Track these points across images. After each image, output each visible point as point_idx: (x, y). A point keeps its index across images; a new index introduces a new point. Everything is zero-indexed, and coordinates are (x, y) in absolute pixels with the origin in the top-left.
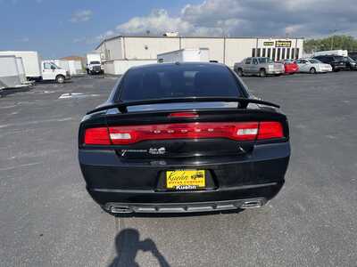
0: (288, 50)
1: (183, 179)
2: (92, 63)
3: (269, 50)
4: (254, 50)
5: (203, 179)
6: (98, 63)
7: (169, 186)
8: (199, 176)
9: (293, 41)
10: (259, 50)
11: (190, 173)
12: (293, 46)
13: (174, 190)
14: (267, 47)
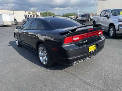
0: (36, 15)
3: (30, 15)
4: (25, 15)
5: (95, 47)
9: (37, 13)
10: (27, 15)
12: (37, 14)
13: (91, 52)
14: (29, 14)
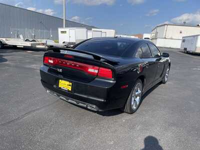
1: (65, 85)
2: (145, 38)
5: (71, 87)
6: (148, 39)
7: (60, 86)
8: (70, 85)
11: (67, 83)
13: (60, 88)
